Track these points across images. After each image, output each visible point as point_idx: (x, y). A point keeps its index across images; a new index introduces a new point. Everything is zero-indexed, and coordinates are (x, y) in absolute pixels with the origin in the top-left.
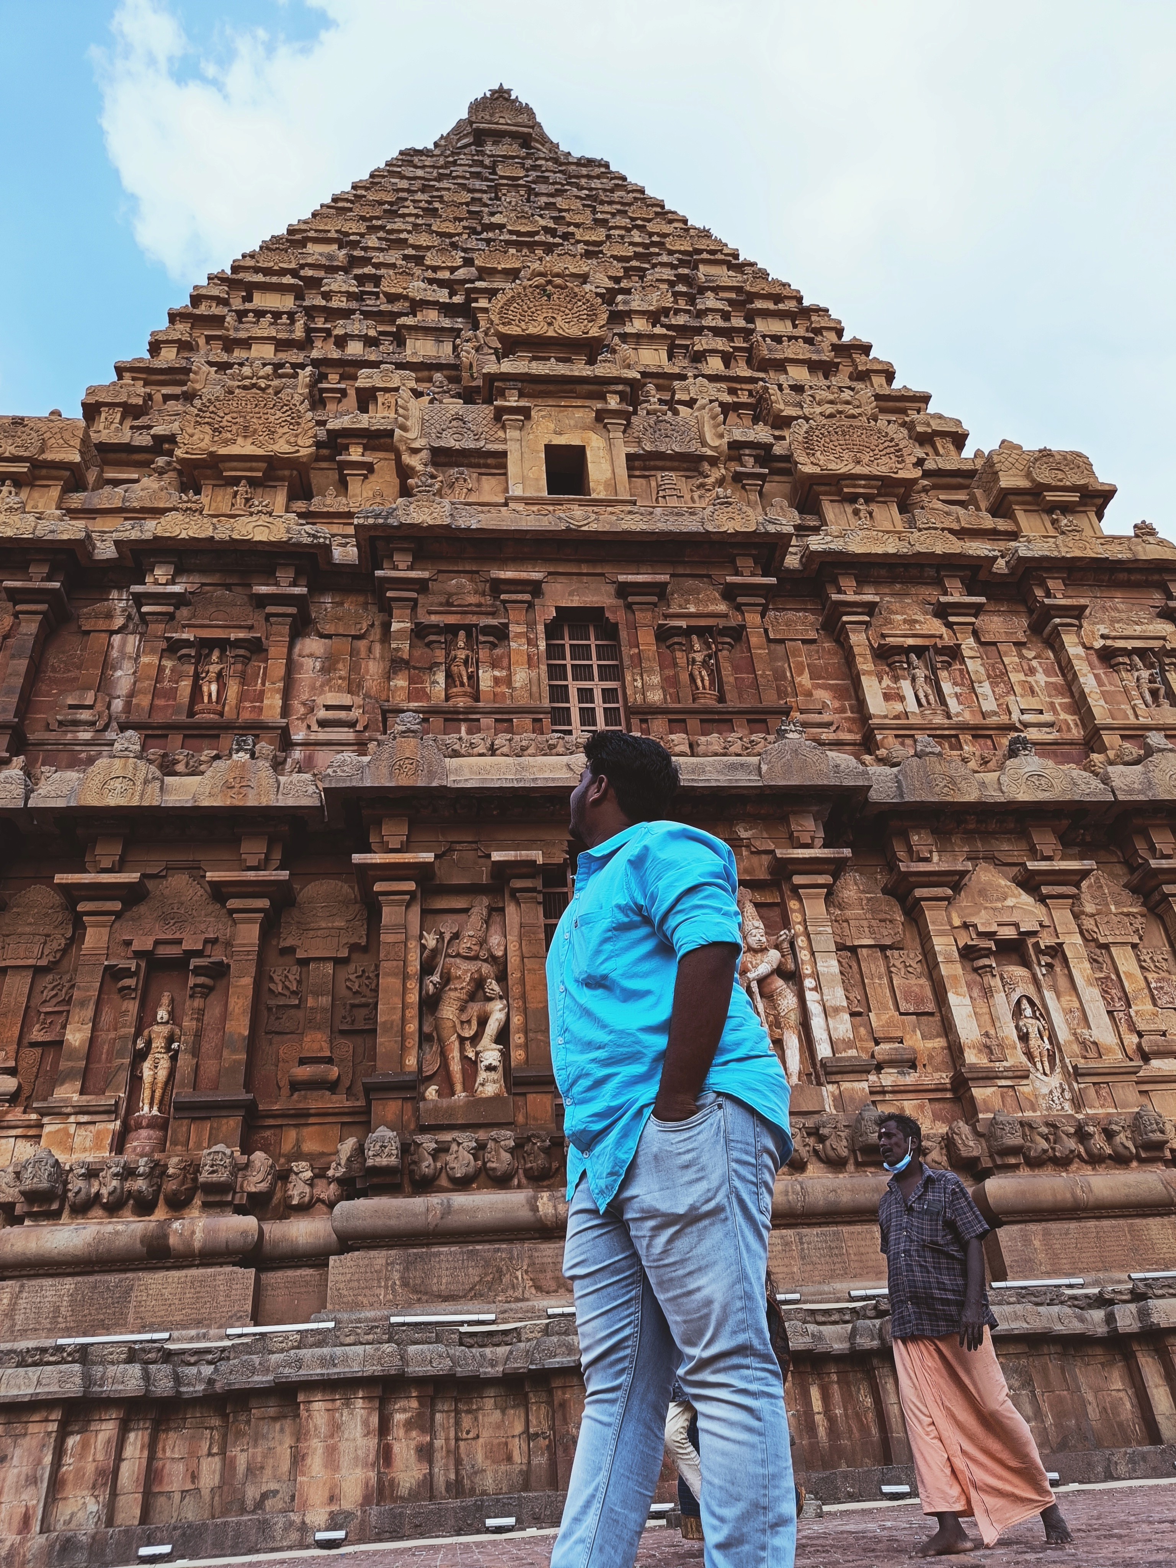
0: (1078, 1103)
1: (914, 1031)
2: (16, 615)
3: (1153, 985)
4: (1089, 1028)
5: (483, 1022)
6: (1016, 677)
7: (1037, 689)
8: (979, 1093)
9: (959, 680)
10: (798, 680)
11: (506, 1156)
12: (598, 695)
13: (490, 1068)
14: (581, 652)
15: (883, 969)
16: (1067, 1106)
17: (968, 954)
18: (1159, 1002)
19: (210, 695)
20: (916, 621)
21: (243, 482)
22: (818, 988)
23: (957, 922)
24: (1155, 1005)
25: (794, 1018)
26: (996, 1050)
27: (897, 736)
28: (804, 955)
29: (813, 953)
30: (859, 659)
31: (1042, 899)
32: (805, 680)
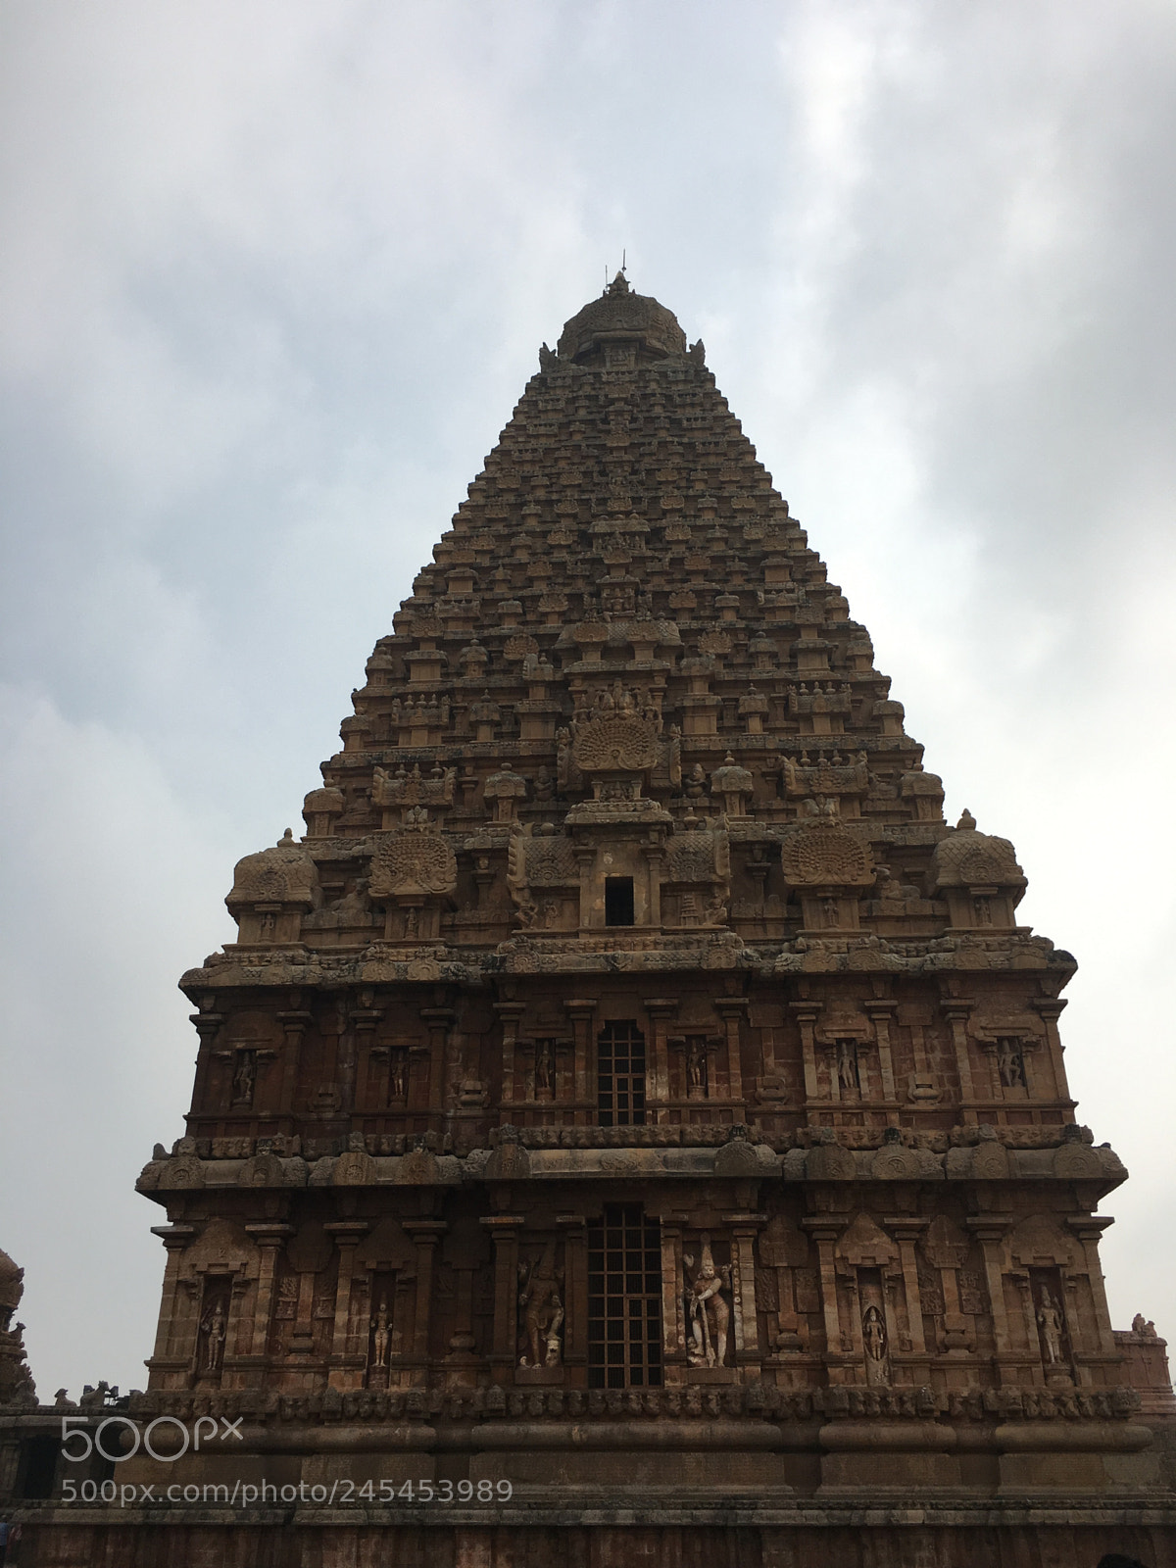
0: (892, 1379)
1: (805, 1325)
2: (285, 1032)
3: (964, 1298)
4: (908, 1329)
5: (551, 1321)
6: (919, 1056)
7: (933, 1065)
8: (832, 1371)
9: (872, 1064)
10: (766, 1060)
11: (559, 1404)
12: (630, 1083)
13: (552, 1351)
14: (621, 1050)
15: (790, 1283)
16: (885, 1380)
17: (841, 1280)
18: (965, 1310)
19: (399, 1086)
20: (849, 1016)
21: (412, 910)
22: (740, 1304)
23: (838, 1255)
24: (962, 1311)
25: (725, 1323)
26: (847, 1342)
27: (821, 1114)
28: (736, 1281)
29: (741, 1281)
30: (805, 1050)
31: (895, 1241)
32: (771, 1061)
